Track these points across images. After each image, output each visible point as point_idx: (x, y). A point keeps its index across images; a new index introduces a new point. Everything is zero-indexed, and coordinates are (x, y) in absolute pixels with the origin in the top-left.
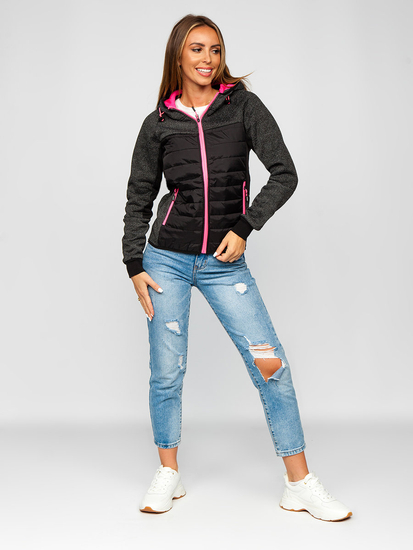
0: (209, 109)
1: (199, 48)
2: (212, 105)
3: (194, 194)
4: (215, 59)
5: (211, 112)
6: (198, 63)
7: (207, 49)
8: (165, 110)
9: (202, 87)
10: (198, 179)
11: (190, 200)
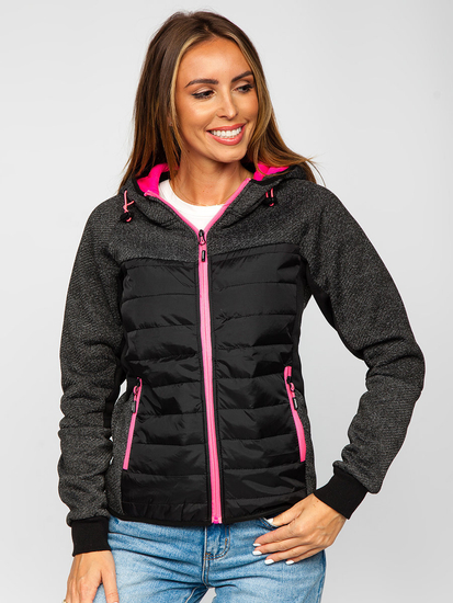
0: (227, 213)
1: (208, 89)
2: (234, 203)
3: (182, 394)
4: (247, 103)
5: (230, 219)
6: (210, 119)
7: (224, 88)
8: (136, 199)
9: (222, 166)
10: (191, 361)
11: (170, 407)
